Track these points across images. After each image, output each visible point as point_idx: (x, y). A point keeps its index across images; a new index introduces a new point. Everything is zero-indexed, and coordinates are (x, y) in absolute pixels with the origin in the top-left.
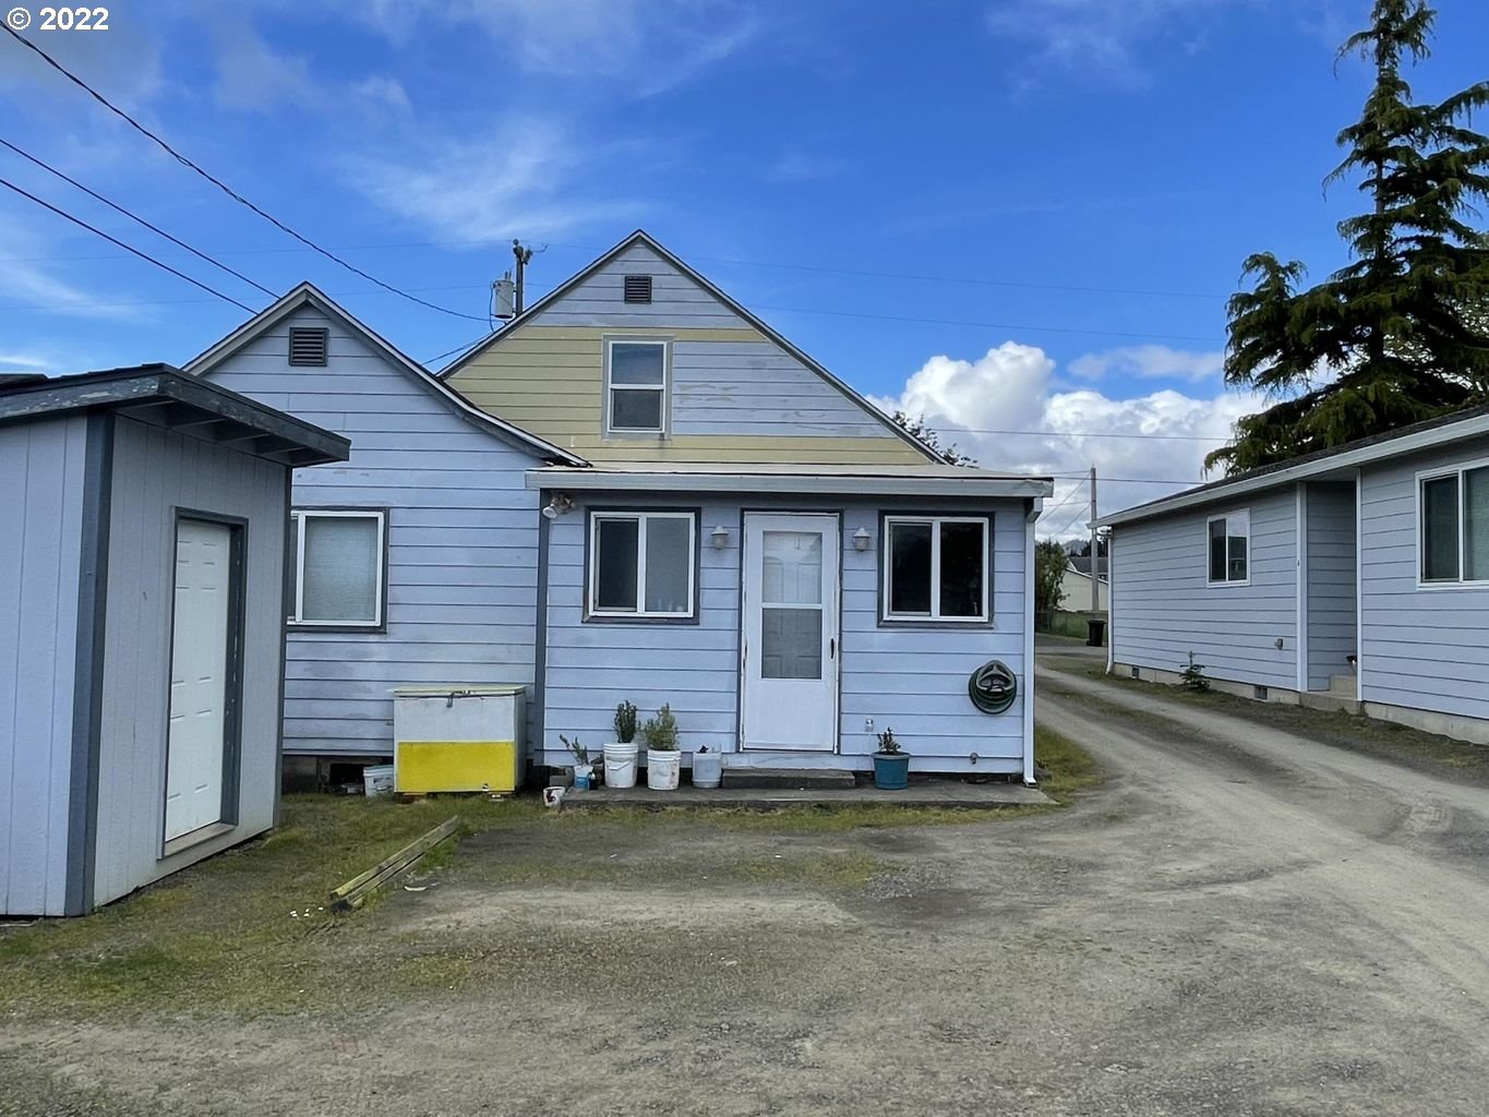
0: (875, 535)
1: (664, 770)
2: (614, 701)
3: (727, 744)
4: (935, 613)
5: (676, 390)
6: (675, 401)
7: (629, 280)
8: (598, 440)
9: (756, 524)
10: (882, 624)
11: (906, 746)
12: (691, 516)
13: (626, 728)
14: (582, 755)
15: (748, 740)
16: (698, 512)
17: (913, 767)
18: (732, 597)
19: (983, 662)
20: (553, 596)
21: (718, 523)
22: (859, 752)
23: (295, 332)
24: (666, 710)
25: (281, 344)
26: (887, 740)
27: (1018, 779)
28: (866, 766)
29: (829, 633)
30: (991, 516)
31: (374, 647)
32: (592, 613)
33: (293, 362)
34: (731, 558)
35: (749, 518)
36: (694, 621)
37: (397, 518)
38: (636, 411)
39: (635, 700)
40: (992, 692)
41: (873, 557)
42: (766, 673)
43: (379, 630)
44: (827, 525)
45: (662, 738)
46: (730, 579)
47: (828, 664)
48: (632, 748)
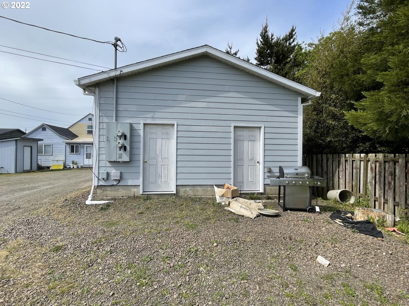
1: (76, 166)
2: (72, 161)
7: (89, 118)
8: (86, 135)
9: (85, 146)
14: (68, 165)
15: (84, 164)
16: (80, 145)
18: (83, 152)
20: (67, 152)
21: (82, 146)
23: (43, 128)
25: (41, 129)
31: (52, 157)
32: (70, 153)
33: (42, 130)
34: (83, 148)
36: (80, 154)
37: (53, 145)
39: (74, 161)
43: (52, 155)
45: (76, 164)
46: (83, 150)
48: (73, 165)
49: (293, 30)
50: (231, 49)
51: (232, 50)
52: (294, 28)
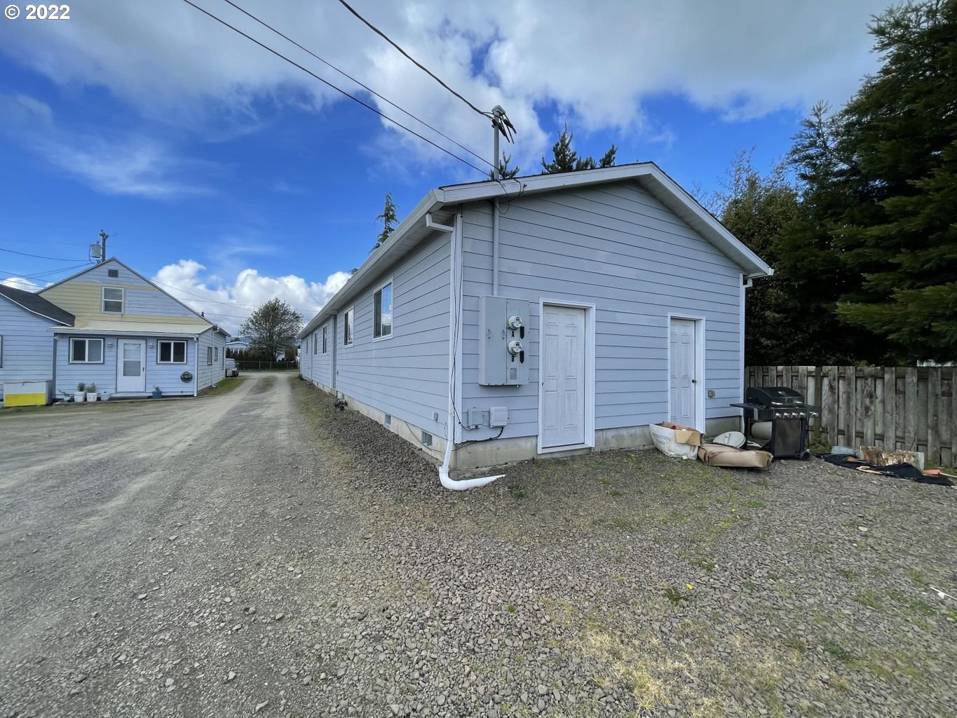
0: (155, 345)
1: (92, 397)
2: (78, 383)
3: (114, 391)
4: (172, 361)
5: (127, 302)
6: (127, 305)
7: (110, 271)
8: (99, 314)
9: (121, 342)
10: (157, 363)
11: (162, 390)
12: (102, 340)
13: (81, 388)
14: (66, 395)
15: (119, 390)
16: (104, 339)
17: (163, 394)
18: (115, 359)
19: (183, 372)
20: (59, 358)
21: (109, 342)
22: (150, 391)
24: (93, 384)
26: (157, 388)
27: (193, 396)
28: (151, 395)
29: (142, 366)
30: (187, 341)
32: (71, 362)
34: (115, 349)
35: (119, 340)
36: (103, 363)
37: (7, 338)
38: (113, 307)
39: (84, 382)
40: (186, 378)
41: (155, 350)
42: (124, 375)
44: (143, 343)
45: (92, 390)
46: (114, 354)
47: (142, 373)
48: (83, 393)
49: (612, 152)
50: (507, 162)
51: (508, 164)
52: (615, 149)
